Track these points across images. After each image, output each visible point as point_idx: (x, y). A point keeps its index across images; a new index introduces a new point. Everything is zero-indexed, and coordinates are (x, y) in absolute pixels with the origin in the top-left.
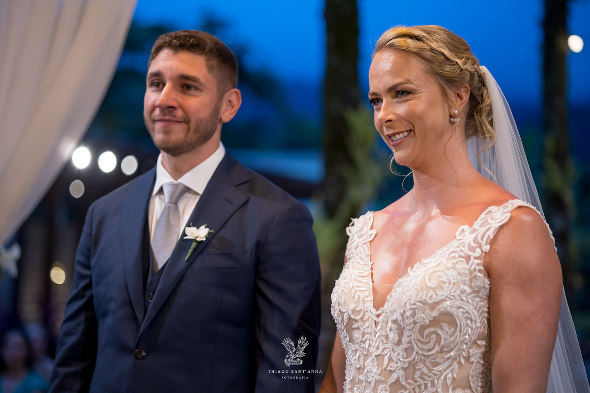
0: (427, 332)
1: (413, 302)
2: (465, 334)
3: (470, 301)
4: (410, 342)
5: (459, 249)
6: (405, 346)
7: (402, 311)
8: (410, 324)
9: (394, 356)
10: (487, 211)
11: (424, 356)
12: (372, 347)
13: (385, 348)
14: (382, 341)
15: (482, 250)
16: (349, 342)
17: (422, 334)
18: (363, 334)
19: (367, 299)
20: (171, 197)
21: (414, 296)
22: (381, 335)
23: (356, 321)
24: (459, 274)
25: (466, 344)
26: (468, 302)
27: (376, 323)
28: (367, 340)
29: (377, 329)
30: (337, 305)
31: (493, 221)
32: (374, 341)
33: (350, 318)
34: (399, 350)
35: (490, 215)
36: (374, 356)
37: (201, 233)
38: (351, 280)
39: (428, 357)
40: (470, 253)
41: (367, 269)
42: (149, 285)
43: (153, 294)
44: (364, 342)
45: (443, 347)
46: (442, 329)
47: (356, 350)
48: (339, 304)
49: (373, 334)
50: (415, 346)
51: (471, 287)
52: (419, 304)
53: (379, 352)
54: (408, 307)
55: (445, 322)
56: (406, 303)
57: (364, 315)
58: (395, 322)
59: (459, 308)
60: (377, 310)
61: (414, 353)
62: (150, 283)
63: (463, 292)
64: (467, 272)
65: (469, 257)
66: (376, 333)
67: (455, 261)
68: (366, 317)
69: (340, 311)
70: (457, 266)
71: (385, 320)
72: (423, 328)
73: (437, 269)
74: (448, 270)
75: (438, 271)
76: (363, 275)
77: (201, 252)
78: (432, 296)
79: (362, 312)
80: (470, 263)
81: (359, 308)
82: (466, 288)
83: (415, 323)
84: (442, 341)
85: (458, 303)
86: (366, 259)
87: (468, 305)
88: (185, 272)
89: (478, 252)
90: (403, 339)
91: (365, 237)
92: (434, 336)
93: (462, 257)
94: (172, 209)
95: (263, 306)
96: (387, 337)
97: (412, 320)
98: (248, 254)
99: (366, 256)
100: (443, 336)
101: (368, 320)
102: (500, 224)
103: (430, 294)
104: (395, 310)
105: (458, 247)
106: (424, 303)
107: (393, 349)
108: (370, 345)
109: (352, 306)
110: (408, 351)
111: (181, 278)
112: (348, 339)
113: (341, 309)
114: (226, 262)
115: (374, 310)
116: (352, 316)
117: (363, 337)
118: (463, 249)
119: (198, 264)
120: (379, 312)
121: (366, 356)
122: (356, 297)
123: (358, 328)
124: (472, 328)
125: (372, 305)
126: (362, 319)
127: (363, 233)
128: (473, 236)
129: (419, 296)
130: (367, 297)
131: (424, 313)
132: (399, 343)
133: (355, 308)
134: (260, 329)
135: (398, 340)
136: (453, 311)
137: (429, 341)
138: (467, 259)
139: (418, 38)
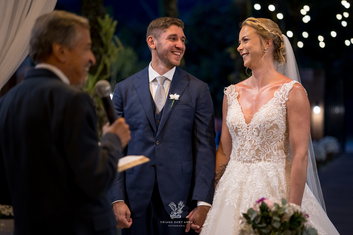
0: (268, 131)
1: (264, 121)
2: (281, 131)
3: (283, 119)
4: (263, 135)
5: (277, 101)
6: (261, 136)
7: (260, 125)
8: (263, 129)
9: (256, 140)
10: (284, 85)
11: (267, 139)
12: (247, 138)
13: (252, 138)
14: (251, 135)
15: (285, 100)
16: (236, 136)
17: (267, 133)
18: (243, 133)
19: (243, 120)
20: (161, 82)
21: (264, 119)
22: (250, 133)
23: (239, 128)
24: (279, 110)
25: (281, 134)
26: (282, 120)
27: (248, 129)
28: (244, 135)
29: (248, 131)
30: (231, 123)
31: (287, 89)
32: (248, 135)
33: (236, 128)
34: (258, 138)
35: (285, 86)
36: (248, 141)
37: (176, 97)
38: (235, 114)
39: (269, 140)
40: (281, 102)
41: (240, 109)
42: (157, 117)
43: (160, 120)
44: (243, 136)
45: (274, 136)
46: (274, 130)
47: (240, 139)
48: (232, 123)
49: (247, 133)
50: (265, 137)
51: (283, 115)
52: (266, 122)
53: (250, 139)
54: (262, 123)
55: (275, 128)
56: (261, 122)
57: (242, 126)
58: (256, 128)
59: (279, 122)
60: (248, 124)
61: (264, 139)
63: (280, 116)
64: (281, 109)
65: (282, 104)
66: (248, 132)
67: (277, 106)
68: (243, 127)
69: (232, 125)
70: (278, 108)
71: (252, 128)
72: (268, 130)
73: (271, 109)
74: (275, 109)
75: (271, 110)
76: (239, 111)
78: (270, 119)
79: (241, 125)
80: (282, 106)
81: (240, 124)
82: (281, 115)
83: (265, 128)
84: (274, 134)
85: (279, 121)
86: (238, 105)
87: (282, 121)
88: (172, 112)
89: (284, 102)
90: (260, 134)
91: (234, 96)
92: (271, 132)
93: (279, 104)
95: (198, 122)
96: (253, 134)
97: (264, 128)
98: (194, 104)
100: (274, 132)
101: (244, 128)
102: (290, 90)
103: (270, 118)
104: (256, 125)
105: (277, 100)
106: (268, 121)
107: (256, 138)
108: (246, 137)
109: (237, 123)
110: (262, 138)
111: (170, 114)
112: (236, 135)
113: (233, 124)
114: (186, 107)
115: (246, 124)
116: (238, 127)
117: (242, 134)
118: (279, 101)
119: (176, 108)
120: (248, 125)
121: (245, 141)
122: (238, 120)
123: (240, 131)
124: (283, 129)
125: (245, 122)
126: (241, 128)
127: (232, 94)
128: (281, 96)
129: (266, 119)
130: (242, 120)
131: (268, 125)
132: (258, 136)
133: (238, 124)
134: (197, 131)
135: (258, 135)
136: (277, 123)
137: (270, 134)
138: (281, 105)
139: (254, 21)
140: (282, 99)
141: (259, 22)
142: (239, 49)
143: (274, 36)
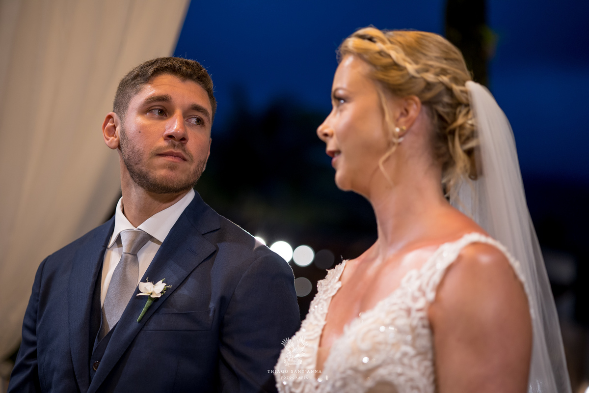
5: (400, 300)
15: (426, 300)
20: (131, 245)
37: (157, 289)
40: (411, 304)
41: (318, 330)
42: (95, 352)
43: (99, 361)
51: (415, 349)
60: (317, 381)
62: (97, 349)
64: (408, 329)
65: (411, 309)
67: (394, 316)
70: (397, 322)
77: (156, 312)
80: (411, 317)
82: (409, 349)
85: (398, 369)
86: (321, 318)
88: (136, 336)
89: (422, 302)
91: (330, 292)
93: (403, 310)
94: (129, 260)
98: (211, 315)
99: (322, 315)
105: (400, 297)
111: (132, 342)
114: (184, 324)
115: (313, 381)
118: (405, 300)
119: (152, 325)
127: (328, 287)
136: (393, 378)
138: (409, 311)
139: (371, 39)
140: (417, 294)
141: (383, 42)
142: (321, 131)
143: (429, 86)
